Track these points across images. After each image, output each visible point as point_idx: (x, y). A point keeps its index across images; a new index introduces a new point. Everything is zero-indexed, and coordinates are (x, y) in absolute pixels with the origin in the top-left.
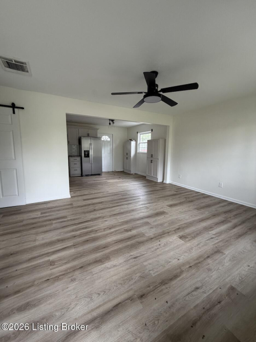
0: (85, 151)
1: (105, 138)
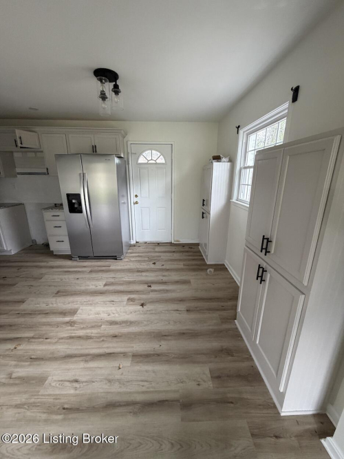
0: (68, 195)
1: (150, 156)
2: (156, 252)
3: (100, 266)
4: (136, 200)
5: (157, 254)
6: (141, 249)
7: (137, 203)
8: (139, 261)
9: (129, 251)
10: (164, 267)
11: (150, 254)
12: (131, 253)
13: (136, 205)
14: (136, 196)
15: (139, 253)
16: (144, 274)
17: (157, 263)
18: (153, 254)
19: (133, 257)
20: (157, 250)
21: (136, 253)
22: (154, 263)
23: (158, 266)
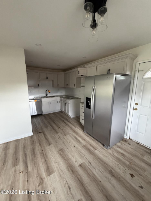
2: (143, 161)
3: (91, 145)
4: (135, 107)
5: (143, 165)
6: (129, 148)
7: (136, 109)
8: (118, 160)
9: (119, 144)
10: (141, 191)
11: (134, 159)
12: (119, 147)
13: (134, 111)
14: (137, 104)
15: (125, 150)
16: (114, 181)
17: (136, 178)
18: (138, 162)
19: (118, 152)
20: (145, 158)
21: (122, 149)
22: (132, 175)
23: (135, 183)
